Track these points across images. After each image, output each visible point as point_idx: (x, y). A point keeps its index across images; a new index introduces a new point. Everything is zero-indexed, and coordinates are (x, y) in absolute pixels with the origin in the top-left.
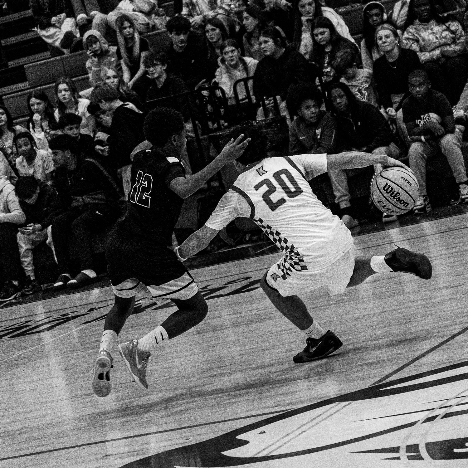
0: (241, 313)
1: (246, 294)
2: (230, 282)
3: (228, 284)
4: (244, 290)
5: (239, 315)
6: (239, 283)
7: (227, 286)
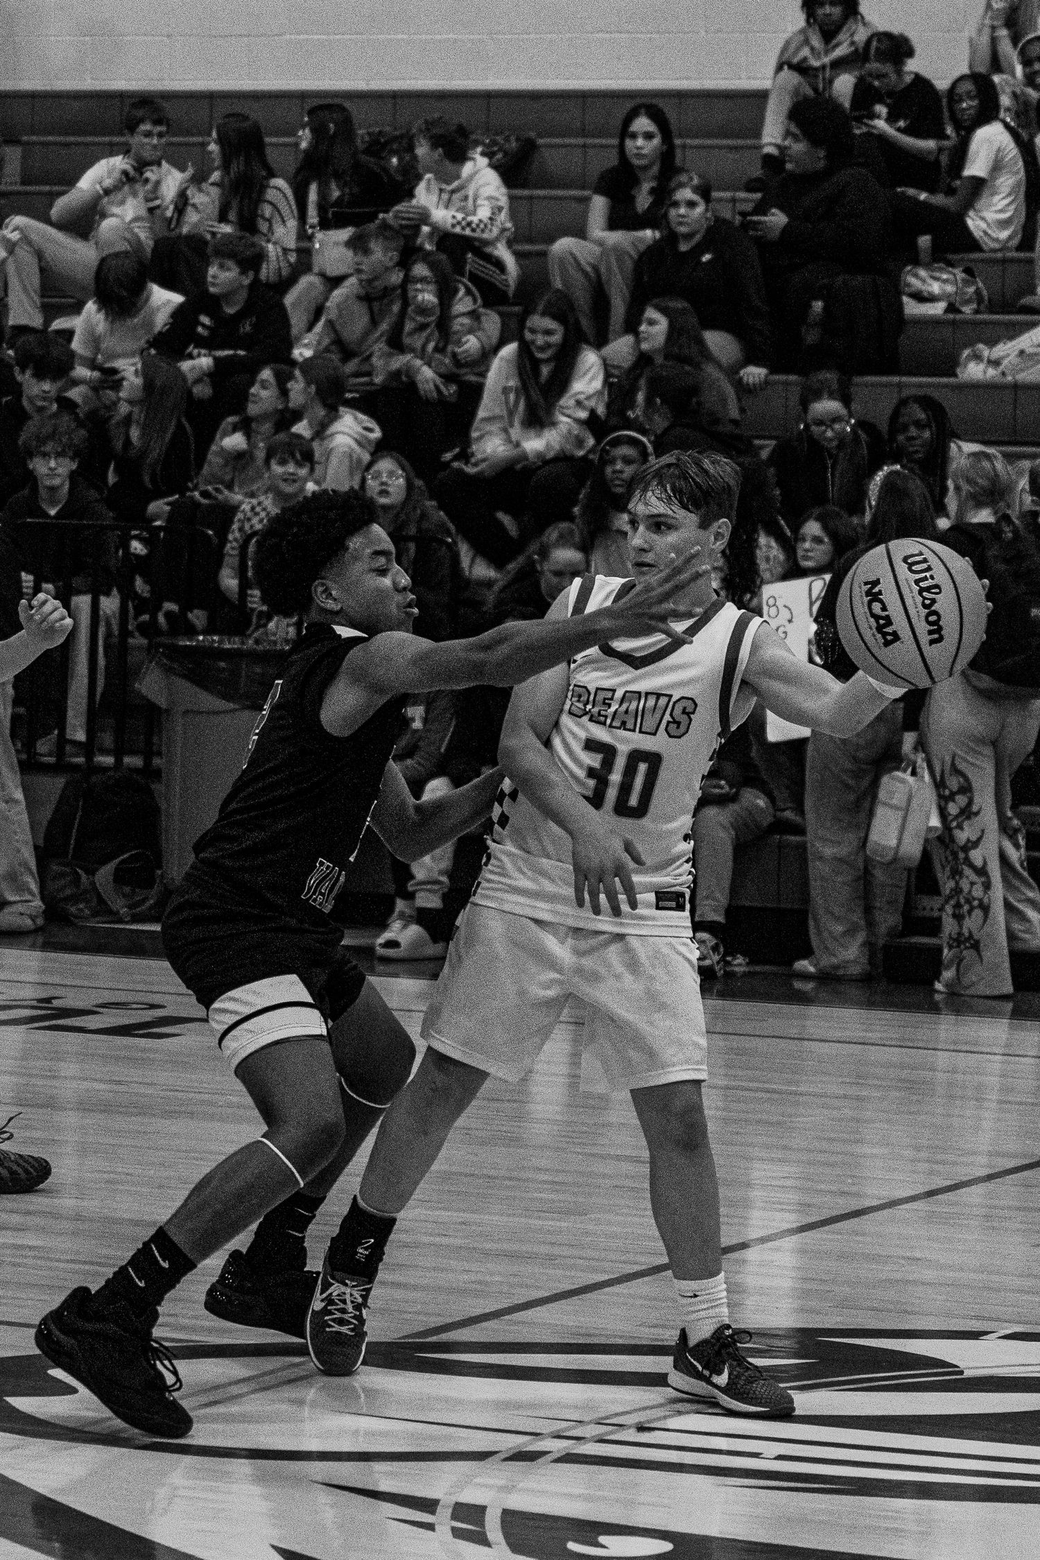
0: (119, 1083)
1: (143, 1042)
2: (113, 1004)
3: (103, 1007)
4: (141, 1032)
5: (115, 1087)
6: (133, 1012)
7: (98, 1009)
